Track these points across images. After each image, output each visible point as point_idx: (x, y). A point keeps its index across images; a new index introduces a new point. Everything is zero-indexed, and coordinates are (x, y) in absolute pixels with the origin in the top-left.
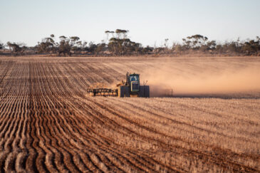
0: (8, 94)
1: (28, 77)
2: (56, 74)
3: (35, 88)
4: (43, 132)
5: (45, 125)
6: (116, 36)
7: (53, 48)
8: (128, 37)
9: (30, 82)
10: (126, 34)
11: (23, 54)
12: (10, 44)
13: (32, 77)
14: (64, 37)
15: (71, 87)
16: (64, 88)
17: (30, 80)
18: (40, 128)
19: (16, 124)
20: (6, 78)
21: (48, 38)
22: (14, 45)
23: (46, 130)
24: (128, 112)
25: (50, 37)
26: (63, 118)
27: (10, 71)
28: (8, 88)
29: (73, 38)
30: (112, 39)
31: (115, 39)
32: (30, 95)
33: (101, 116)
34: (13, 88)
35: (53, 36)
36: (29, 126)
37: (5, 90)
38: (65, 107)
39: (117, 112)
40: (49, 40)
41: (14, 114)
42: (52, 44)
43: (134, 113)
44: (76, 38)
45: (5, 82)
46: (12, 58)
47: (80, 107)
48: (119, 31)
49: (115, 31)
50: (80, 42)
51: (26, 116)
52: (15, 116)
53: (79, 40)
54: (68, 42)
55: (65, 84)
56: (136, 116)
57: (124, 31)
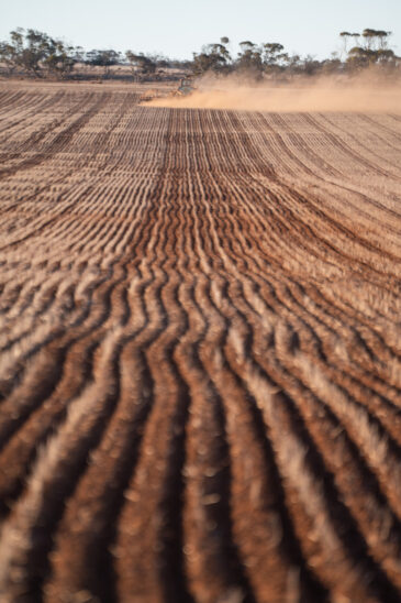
0: (116, 168)
1: (165, 130)
2: (225, 125)
3: (175, 154)
4: (161, 244)
5: (170, 232)
6: (363, 43)
7: (226, 66)
8: (389, 47)
9: (168, 142)
10: (386, 39)
11: (159, 79)
12: (132, 57)
13: (173, 131)
14: (250, 44)
15: (252, 156)
16: (238, 156)
17: (167, 137)
18: (158, 236)
19: (114, 229)
20: (117, 130)
21: (216, 46)
22: (141, 58)
23: (170, 240)
24: (348, 211)
25: (219, 42)
26: (211, 219)
27: (128, 116)
28: (118, 153)
29: (269, 45)
30: (353, 50)
31: (360, 50)
32: (162, 170)
33: (291, 217)
34: (130, 153)
35: (226, 40)
36: (138, 232)
37: (112, 157)
38: (224, 198)
39: (325, 211)
40: (218, 49)
41: (116, 209)
42: (223, 59)
43: (360, 213)
44: (275, 47)
45: (113, 140)
46: (135, 87)
47: (256, 199)
48: (370, 33)
49: (361, 32)
50: (285, 55)
51: (139, 214)
52: (117, 213)
53: (282, 52)
54: (258, 54)
55: (241, 147)
56: (360, 220)
57: (382, 34)
